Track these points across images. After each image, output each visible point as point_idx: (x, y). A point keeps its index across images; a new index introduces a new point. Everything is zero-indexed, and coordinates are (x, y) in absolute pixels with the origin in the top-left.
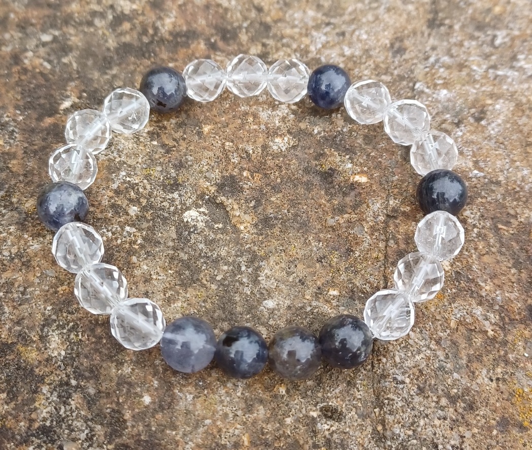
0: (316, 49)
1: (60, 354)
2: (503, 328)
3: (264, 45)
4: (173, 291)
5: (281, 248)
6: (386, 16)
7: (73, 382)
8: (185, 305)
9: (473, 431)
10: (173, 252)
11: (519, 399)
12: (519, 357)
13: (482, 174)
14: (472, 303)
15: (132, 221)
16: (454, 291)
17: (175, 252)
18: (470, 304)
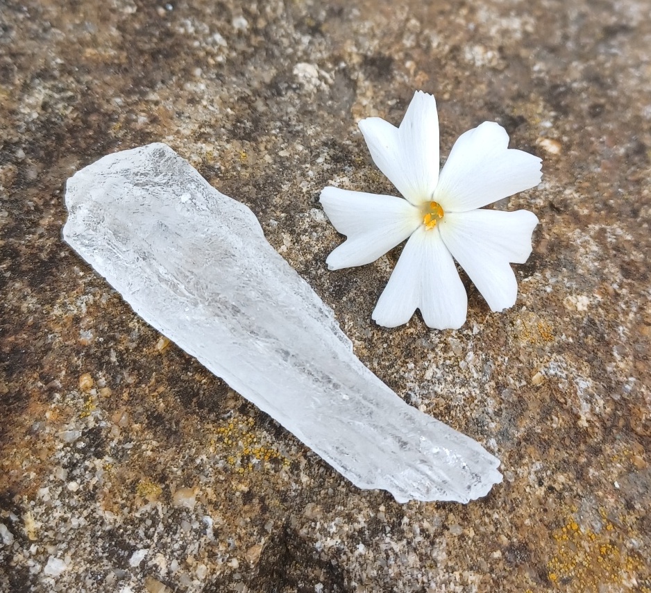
1: (29, 115)
2: (607, 430)
4: (214, 130)
7: (21, 154)
8: (216, 154)
9: (467, 531)
10: (250, 93)
11: (565, 536)
12: (604, 481)
14: (583, 369)
15: (229, 33)
16: (571, 340)
17: (254, 95)
18: (580, 369)
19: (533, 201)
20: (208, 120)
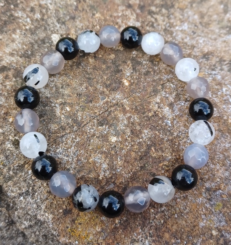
0: (178, 29)
3: (160, 10)
4: (17, 53)
5: (71, 78)
6: (220, 42)
8: (15, 61)
9: (54, 202)
13: (170, 125)
14: (106, 161)
15: (33, 19)
16: (106, 151)
17: (35, 43)
18: (105, 161)
19: (112, 101)
20: (16, 49)
